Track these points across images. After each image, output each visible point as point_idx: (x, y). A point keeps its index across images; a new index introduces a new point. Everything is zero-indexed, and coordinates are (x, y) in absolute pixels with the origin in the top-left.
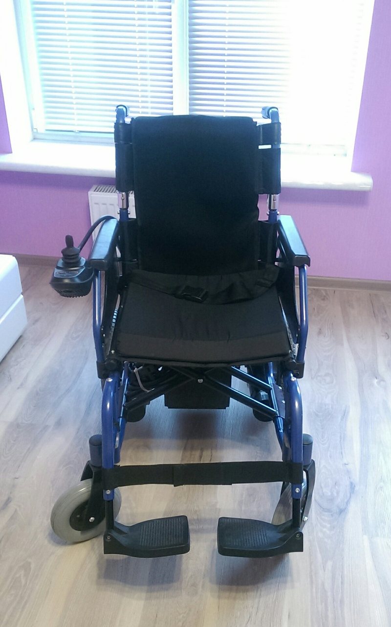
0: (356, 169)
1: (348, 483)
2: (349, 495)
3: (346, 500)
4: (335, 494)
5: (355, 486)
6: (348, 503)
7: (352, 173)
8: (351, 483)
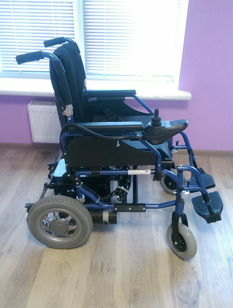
0: (180, 89)
1: (196, 281)
2: (197, 290)
3: (196, 294)
4: (189, 290)
5: (200, 283)
6: (198, 295)
7: (179, 91)
8: (198, 281)
